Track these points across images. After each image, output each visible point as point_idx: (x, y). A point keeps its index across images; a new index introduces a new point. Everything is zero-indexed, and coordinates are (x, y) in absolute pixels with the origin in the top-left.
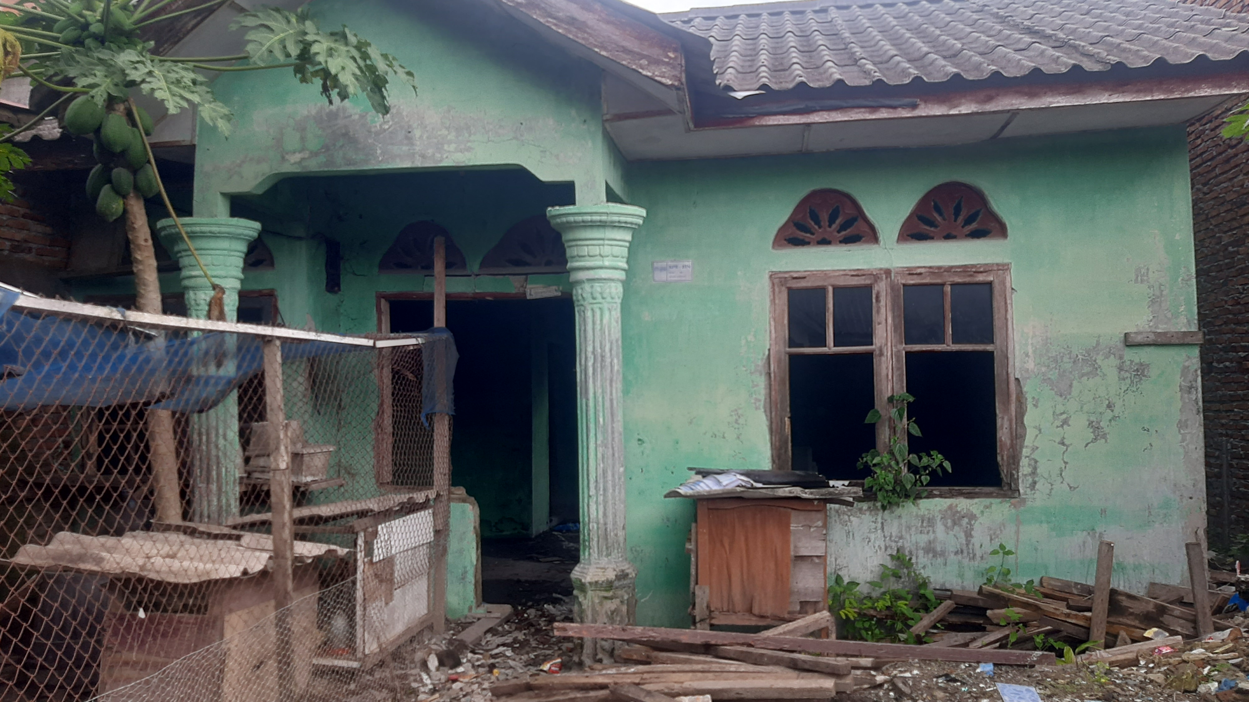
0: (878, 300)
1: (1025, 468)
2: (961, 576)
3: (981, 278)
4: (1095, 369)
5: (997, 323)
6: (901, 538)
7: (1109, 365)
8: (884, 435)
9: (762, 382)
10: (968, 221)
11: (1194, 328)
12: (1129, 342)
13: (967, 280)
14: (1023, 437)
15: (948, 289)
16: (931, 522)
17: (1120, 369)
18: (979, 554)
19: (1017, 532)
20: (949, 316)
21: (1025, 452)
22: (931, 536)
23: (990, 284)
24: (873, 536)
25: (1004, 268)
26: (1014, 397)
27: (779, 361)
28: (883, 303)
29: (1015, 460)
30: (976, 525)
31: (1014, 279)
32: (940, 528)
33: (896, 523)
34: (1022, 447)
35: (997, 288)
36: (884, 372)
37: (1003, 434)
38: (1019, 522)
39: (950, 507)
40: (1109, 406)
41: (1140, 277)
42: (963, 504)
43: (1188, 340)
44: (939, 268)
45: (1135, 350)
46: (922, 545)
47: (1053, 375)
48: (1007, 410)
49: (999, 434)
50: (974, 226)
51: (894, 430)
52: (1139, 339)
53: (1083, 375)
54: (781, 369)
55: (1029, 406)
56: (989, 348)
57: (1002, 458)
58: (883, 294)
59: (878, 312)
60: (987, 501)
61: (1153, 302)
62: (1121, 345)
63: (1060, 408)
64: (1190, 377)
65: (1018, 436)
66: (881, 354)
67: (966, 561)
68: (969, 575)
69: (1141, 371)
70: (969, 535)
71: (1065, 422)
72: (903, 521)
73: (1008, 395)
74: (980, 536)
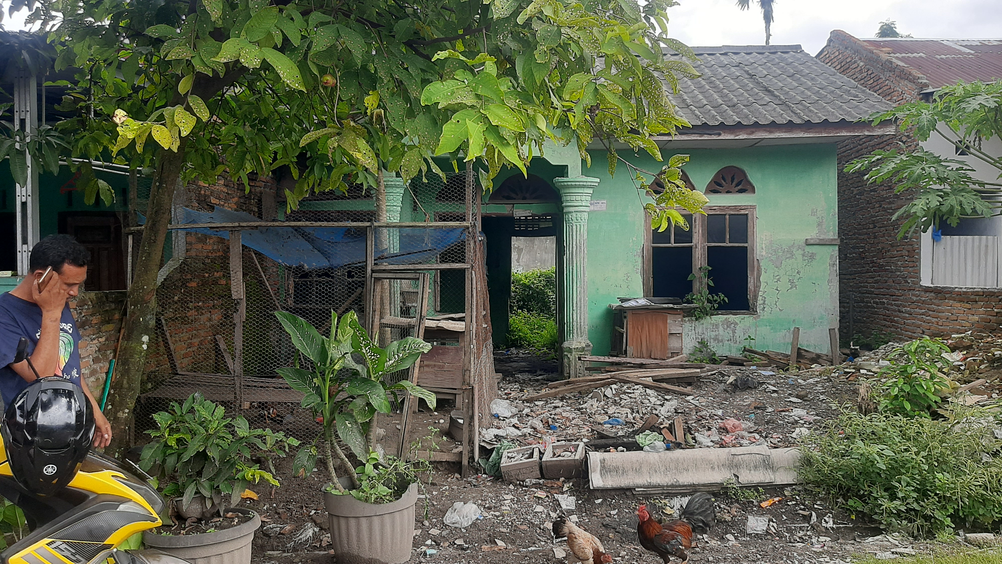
0: (695, 222)
1: (760, 301)
2: (730, 351)
3: (742, 212)
4: (792, 255)
5: (749, 233)
6: (703, 334)
7: (798, 254)
8: (696, 286)
9: (640, 260)
10: (737, 185)
11: (836, 237)
12: (808, 243)
13: (736, 213)
14: (760, 287)
15: (727, 217)
16: (717, 326)
17: (803, 255)
18: (738, 341)
19: (756, 330)
20: (728, 229)
21: (760, 293)
22: (717, 333)
23: (747, 214)
24: (690, 333)
25: (754, 207)
26: (756, 269)
27: (648, 250)
28: (697, 223)
29: (756, 297)
30: (738, 327)
31: (757, 213)
32: (721, 328)
33: (701, 326)
34: (759, 291)
35: (750, 217)
36: (697, 256)
37: (751, 285)
38: (757, 326)
39: (726, 319)
40: (798, 273)
41: (813, 213)
42: (731, 318)
43: (833, 243)
44: (724, 207)
45: (810, 247)
46: (713, 337)
47: (774, 258)
48: (752, 274)
49: (749, 285)
50: (740, 187)
51: (701, 283)
52: (812, 242)
53: (787, 258)
54: (648, 254)
55: (763, 272)
56: (746, 245)
57: (750, 296)
58: (697, 219)
59: (695, 227)
60: (743, 316)
61: (819, 225)
62: (804, 245)
63: (776, 274)
64: (834, 260)
65: (757, 287)
66: (696, 247)
67: (732, 344)
68: (734, 350)
69: (812, 257)
70: (734, 332)
71: (778, 280)
72: (704, 326)
73: (754, 267)
74: (739, 333)
